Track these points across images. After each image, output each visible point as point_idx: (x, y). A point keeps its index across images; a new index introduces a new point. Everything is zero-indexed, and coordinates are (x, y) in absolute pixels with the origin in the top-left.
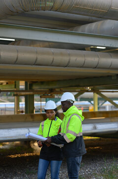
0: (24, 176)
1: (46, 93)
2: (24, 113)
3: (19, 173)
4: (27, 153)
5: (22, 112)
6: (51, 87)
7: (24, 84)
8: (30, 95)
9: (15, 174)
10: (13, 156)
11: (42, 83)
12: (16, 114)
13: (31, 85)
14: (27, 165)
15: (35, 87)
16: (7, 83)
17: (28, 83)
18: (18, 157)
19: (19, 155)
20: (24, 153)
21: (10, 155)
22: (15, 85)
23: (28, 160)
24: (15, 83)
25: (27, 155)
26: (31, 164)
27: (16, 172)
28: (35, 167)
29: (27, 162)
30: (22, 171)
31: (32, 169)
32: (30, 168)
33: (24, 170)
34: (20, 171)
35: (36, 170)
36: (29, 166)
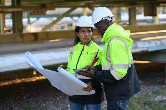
2: (12, 33)
3: (16, 108)
6: (43, 2)
13: (19, 1)
15: (24, 3)
23: (22, 88)
26: (28, 94)
27: (12, 108)
28: (34, 99)
29: (23, 92)
30: (19, 105)
31: (31, 101)
32: (27, 100)
33: (22, 104)
34: (17, 105)
35: (36, 103)
36: (26, 97)
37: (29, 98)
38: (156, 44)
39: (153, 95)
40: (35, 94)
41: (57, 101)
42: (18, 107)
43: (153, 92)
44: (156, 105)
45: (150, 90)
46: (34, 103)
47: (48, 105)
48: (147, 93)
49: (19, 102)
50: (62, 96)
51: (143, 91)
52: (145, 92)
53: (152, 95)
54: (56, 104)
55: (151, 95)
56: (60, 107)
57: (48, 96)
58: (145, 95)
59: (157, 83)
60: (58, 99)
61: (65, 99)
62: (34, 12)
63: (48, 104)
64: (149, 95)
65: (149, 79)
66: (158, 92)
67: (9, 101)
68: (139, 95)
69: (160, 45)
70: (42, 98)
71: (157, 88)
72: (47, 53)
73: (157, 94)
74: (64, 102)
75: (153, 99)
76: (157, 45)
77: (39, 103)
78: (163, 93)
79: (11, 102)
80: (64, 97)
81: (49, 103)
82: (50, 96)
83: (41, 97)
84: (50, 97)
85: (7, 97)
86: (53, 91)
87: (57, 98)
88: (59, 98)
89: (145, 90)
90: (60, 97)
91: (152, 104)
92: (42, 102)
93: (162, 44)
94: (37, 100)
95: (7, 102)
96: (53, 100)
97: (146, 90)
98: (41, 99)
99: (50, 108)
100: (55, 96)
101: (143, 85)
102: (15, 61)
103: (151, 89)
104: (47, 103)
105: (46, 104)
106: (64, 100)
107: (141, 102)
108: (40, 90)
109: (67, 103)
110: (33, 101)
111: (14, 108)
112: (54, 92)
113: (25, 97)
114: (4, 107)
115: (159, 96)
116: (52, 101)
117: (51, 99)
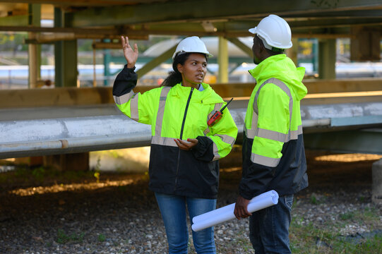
0: (51, 248)
1: (107, 36)
2: (52, 87)
3: (40, 238)
4: (59, 184)
5: (48, 83)
6: (120, 20)
7: (53, 17)
8: (66, 41)
9: (28, 243)
10: (23, 192)
11: (98, 10)
12: (32, 87)
13: (69, 18)
14: (60, 217)
15: (81, 22)
16: (10, 14)
17: (63, 12)
18: (36, 194)
19: (40, 190)
20: (51, 185)
21: (16, 188)
22: (30, 18)
23: (62, 202)
24: (30, 11)
25: (61, 189)
26: (71, 214)
27: (31, 238)
28: (81, 223)
29: (60, 209)
30: (46, 233)
31: (73, 227)
32: (67, 224)
33: (53, 232)
34: (42, 233)
35: (84, 229)
36: (65, 219)
37: (71, 220)
38: (353, 112)
39: (339, 222)
40: (86, 214)
41: (129, 228)
42: (43, 236)
43: (340, 216)
44: (341, 241)
45: (336, 212)
46: (79, 230)
47: (107, 234)
48: (327, 217)
49: (48, 228)
50: (142, 219)
51: (320, 213)
52: (322, 217)
53: (337, 223)
54: (125, 232)
55: (333, 222)
56: (130, 238)
57: (112, 219)
58: (321, 221)
59: (356, 199)
60: (132, 223)
61: (147, 224)
62: (102, 41)
63: (108, 232)
64: (330, 221)
65: (343, 192)
66: (350, 217)
67: (28, 226)
68: (307, 221)
69: (362, 114)
70: (98, 222)
71: (351, 209)
72: (104, 121)
73: (349, 221)
74: (143, 229)
75: (337, 229)
76: (356, 115)
77: (90, 230)
78: (362, 219)
79: (32, 227)
80: (145, 220)
81: (111, 231)
82: (117, 218)
83: (98, 220)
84: (116, 221)
85: (25, 218)
86: (126, 208)
87: (129, 222)
88: (136, 222)
89: (323, 212)
90: (138, 220)
91: (334, 239)
92: (96, 229)
93: (366, 114)
94: (86, 226)
95: (23, 227)
96: (120, 225)
97: (326, 212)
98: (96, 223)
99: (110, 239)
100: (127, 219)
101: (324, 202)
102: (33, 132)
103: (338, 211)
104: (106, 231)
105: (105, 233)
106: (144, 225)
107: (308, 234)
108: (98, 207)
109: (148, 231)
110: (78, 226)
111: (35, 237)
112: (127, 211)
113: (63, 219)
114: (14, 236)
115: (352, 225)
116: (117, 227)
117: (116, 223)
